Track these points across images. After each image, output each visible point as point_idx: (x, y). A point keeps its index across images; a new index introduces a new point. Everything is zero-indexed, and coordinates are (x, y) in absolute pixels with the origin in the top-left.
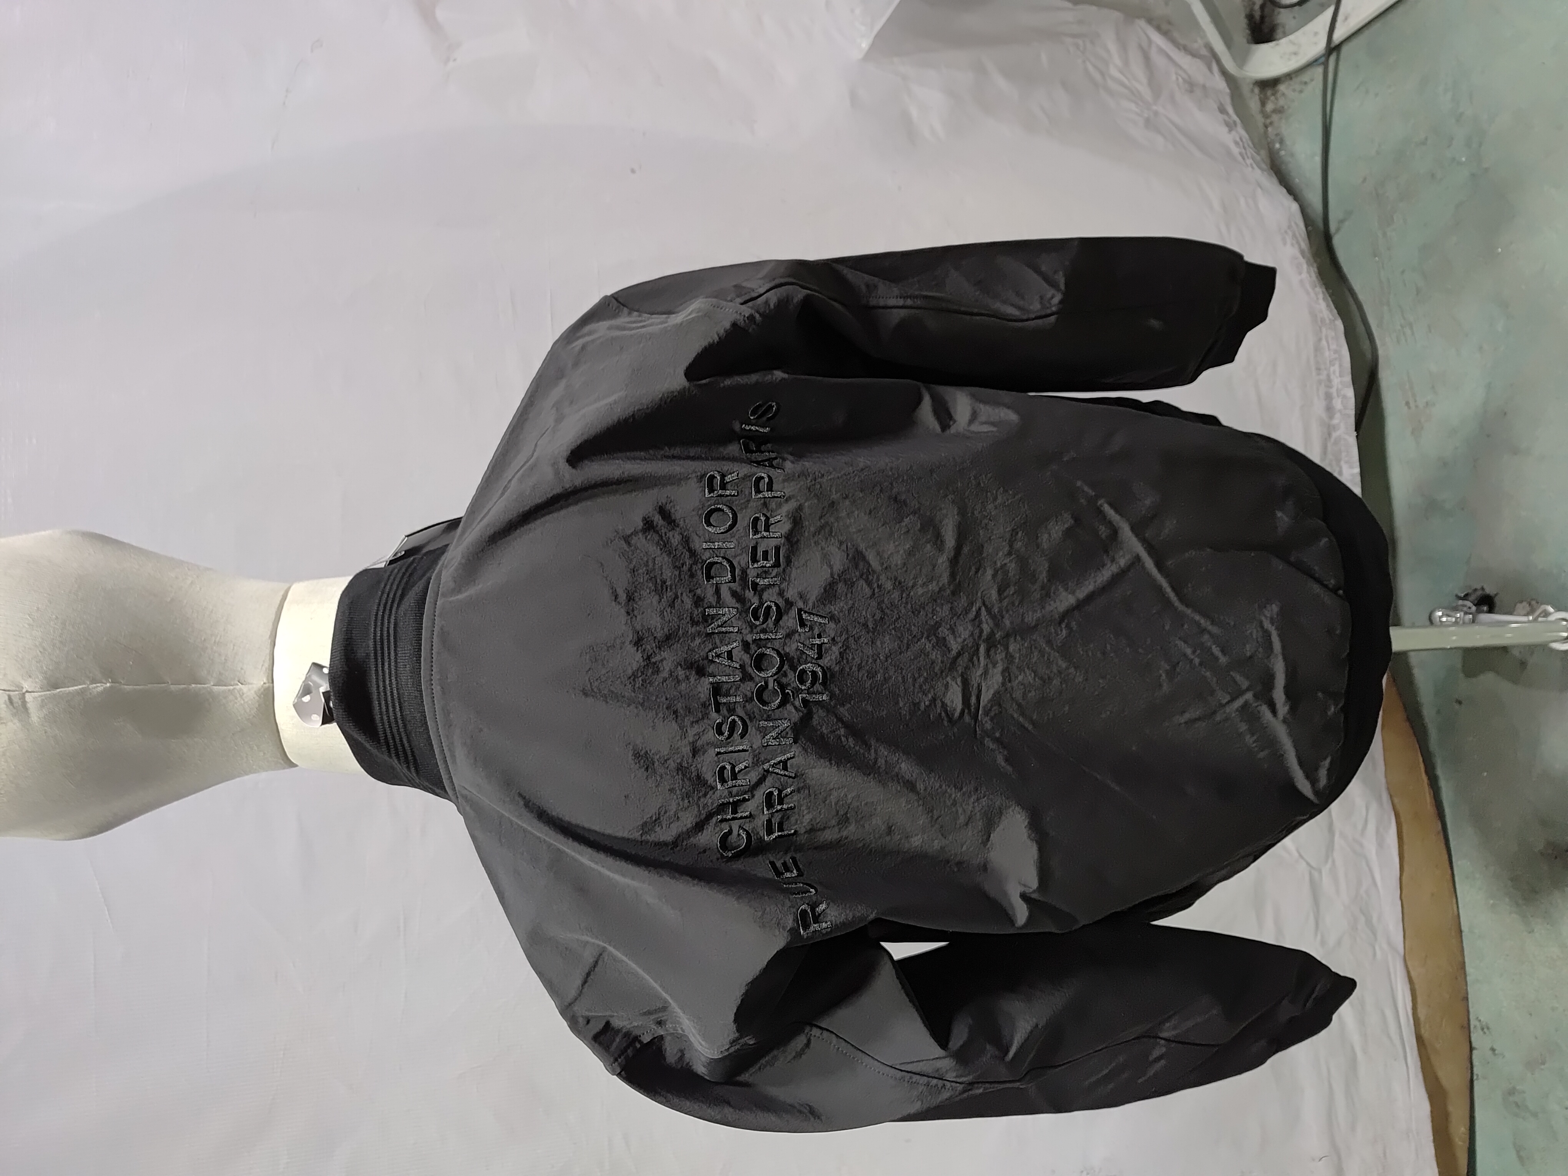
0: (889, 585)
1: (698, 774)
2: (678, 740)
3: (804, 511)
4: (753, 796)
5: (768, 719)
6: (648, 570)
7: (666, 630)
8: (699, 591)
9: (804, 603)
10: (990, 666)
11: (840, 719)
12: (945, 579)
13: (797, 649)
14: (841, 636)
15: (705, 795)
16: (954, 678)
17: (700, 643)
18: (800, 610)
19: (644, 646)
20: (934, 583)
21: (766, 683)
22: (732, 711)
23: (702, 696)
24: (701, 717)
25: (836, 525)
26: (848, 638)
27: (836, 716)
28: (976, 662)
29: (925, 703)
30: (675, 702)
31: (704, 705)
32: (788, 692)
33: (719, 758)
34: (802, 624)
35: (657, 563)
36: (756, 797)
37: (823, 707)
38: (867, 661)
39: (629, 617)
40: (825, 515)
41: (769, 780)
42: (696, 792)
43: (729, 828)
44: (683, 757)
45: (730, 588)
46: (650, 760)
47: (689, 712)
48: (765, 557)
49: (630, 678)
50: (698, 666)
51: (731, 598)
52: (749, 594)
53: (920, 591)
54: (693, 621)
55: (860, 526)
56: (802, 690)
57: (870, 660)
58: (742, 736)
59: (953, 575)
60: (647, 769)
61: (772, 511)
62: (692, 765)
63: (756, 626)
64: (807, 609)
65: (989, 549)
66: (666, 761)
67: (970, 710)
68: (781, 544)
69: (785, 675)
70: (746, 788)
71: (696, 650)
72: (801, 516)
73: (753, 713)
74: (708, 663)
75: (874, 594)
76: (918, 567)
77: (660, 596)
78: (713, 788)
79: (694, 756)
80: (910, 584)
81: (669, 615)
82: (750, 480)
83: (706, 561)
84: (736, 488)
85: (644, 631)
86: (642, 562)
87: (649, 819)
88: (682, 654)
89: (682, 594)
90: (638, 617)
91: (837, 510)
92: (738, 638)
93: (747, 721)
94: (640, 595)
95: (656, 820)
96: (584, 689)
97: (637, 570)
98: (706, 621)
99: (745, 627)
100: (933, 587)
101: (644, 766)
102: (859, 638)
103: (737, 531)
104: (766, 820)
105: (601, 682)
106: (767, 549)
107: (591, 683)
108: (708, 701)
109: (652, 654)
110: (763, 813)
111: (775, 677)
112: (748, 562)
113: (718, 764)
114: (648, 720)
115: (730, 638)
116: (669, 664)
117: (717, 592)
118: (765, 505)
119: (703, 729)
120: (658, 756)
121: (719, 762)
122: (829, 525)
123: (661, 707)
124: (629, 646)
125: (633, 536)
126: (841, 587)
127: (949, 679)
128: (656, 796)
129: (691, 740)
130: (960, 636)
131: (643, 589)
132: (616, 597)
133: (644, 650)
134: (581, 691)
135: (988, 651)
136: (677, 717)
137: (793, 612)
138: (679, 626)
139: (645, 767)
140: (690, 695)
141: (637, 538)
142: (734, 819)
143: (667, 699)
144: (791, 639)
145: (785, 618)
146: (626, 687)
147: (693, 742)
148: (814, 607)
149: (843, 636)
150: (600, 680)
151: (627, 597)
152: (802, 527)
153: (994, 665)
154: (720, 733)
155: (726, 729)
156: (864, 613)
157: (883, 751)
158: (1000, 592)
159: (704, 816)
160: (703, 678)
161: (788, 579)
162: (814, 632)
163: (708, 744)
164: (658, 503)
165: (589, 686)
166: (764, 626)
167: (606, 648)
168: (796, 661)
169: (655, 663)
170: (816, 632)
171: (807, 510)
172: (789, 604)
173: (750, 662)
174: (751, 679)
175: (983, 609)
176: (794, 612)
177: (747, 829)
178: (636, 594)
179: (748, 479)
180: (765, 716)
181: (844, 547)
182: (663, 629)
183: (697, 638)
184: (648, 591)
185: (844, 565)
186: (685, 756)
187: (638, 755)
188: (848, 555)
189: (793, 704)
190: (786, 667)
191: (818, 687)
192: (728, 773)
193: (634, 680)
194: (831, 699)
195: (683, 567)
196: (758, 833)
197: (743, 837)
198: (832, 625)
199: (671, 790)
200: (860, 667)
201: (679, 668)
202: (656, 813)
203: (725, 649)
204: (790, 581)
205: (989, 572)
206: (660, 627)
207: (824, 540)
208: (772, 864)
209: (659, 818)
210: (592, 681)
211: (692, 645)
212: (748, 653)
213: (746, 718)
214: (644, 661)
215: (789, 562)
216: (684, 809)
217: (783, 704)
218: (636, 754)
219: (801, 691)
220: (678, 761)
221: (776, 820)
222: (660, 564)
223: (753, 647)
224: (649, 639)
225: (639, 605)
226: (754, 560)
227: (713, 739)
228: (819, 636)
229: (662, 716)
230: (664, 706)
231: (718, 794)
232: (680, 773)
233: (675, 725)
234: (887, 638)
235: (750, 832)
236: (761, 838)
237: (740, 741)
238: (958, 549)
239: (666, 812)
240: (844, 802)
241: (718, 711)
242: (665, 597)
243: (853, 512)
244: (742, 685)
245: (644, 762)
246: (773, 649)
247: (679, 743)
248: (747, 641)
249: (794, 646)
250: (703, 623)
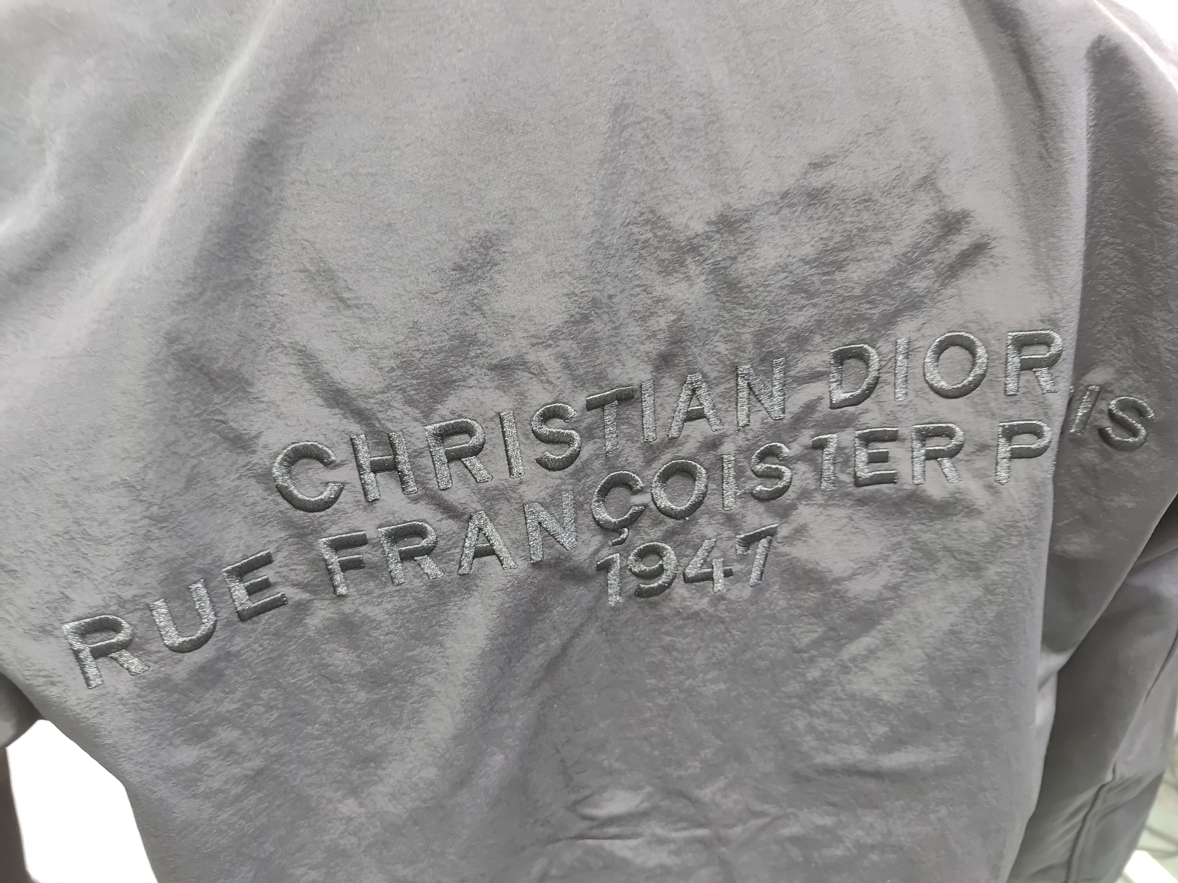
0: (814, 673)
1: (455, 381)
2: (526, 330)
3: (964, 520)
4: (416, 500)
5: (578, 506)
6: (867, 231)
7: (750, 280)
8: (818, 339)
9: (785, 537)
10: (673, 847)
11: (576, 634)
12: (822, 759)
13: (703, 538)
14: (728, 610)
15: (410, 402)
16: (650, 796)
17: (719, 353)
18: (771, 533)
19: (718, 236)
20: (814, 744)
21: (641, 491)
22: (589, 434)
23: (618, 371)
24: (577, 373)
25: (932, 576)
26: (723, 622)
27: (582, 626)
28: (679, 825)
29: (605, 759)
30: (605, 317)
31: (600, 377)
32: (624, 532)
33: (492, 419)
34: (750, 541)
35: (879, 248)
36: (413, 506)
37: (598, 599)
38: (681, 661)
39: (777, 198)
40: (955, 558)
41: (449, 525)
42: (415, 382)
43: (338, 461)
44: (491, 346)
45: (820, 399)
46: (479, 273)
47: (586, 348)
48: (876, 459)
49: (652, 212)
50: (675, 355)
51: (801, 403)
52: (806, 438)
53: (801, 724)
54: (764, 336)
55: (928, 617)
56: (626, 558)
57: (682, 665)
58: (542, 463)
59: (828, 771)
60: (459, 268)
61: (968, 461)
62: (473, 367)
63: (749, 458)
64: (775, 544)
65: (870, 818)
66: (479, 309)
67: (593, 828)
68: (902, 485)
69: (656, 523)
70: (433, 484)
71: (707, 347)
72: (956, 515)
73: (588, 476)
74: (681, 375)
75: (799, 651)
76: (846, 718)
77: (815, 260)
78: (427, 416)
79: (493, 368)
80: (813, 707)
81: (779, 284)
82: (1036, 415)
83: (873, 347)
84: (1022, 390)
85: (749, 233)
86: (882, 217)
87: (343, 284)
88: (699, 319)
89: (815, 305)
90: (775, 219)
91: (963, 576)
92: (726, 426)
93: (572, 468)
94: (818, 219)
95: (342, 300)
96: (627, 106)
97: (867, 208)
98: (763, 361)
99: (749, 437)
100: (809, 742)
101: (465, 260)
102: (724, 641)
103: (927, 399)
104: (364, 534)
105: (642, 147)
106: (892, 460)
107: (639, 123)
108: (607, 385)
109: (701, 255)
110: (381, 526)
111: (652, 506)
112: (868, 428)
113: (480, 419)
114: (567, 260)
115: (727, 411)
116: (680, 295)
117: (816, 376)
118: (983, 448)
119: (552, 379)
120: (488, 290)
121: (485, 420)
122: (931, 566)
123: (596, 287)
124: (719, 205)
125: (932, 194)
126: (812, 597)
127: (648, 789)
128: (400, 296)
129: (531, 357)
130: (725, 796)
131: (830, 224)
132: (816, 166)
133: (709, 238)
134: (624, 98)
135: (700, 841)
136: (576, 323)
137: (770, 521)
138: (756, 306)
139: (464, 264)
140: (619, 346)
141: (928, 202)
142: (359, 467)
143: (610, 297)
144: (722, 524)
145: (761, 508)
146: (632, 206)
147: (524, 363)
148: (777, 555)
149: (727, 614)
150: (648, 145)
151: (818, 190)
152: (932, 520)
153: (676, 853)
154: (547, 416)
155: (555, 427)
156: (767, 641)
157: (521, 720)
158: (794, 840)
159: (363, 405)
160: (650, 368)
161: (830, 502)
162: (736, 564)
163: (522, 395)
164: (995, 239)
165: (633, 119)
166: (749, 473)
167: (715, 151)
168: (682, 538)
169: (682, 264)
170: (736, 567)
171: (965, 525)
172: (785, 513)
173: (683, 455)
174: (649, 462)
175: (767, 819)
176: (770, 523)
177: (341, 499)
178: (820, 209)
179: (1040, 411)
180: (581, 499)
181: (887, 594)
182: (752, 274)
183: (729, 346)
184: (825, 235)
185: (855, 598)
186: (492, 350)
187: (489, 244)
188: (873, 602)
189: (602, 546)
190: (671, 523)
191: (633, 583)
192: (460, 442)
193: (647, 221)
194: (613, 609)
195: (869, 302)
196: (334, 523)
197: (322, 493)
198: (747, 592)
199: (415, 328)
200: (668, 649)
201: (673, 317)
202: (358, 298)
203: (707, 405)
204: (825, 506)
205: (828, 821)
206: (757, 266)
207: (901, 559)
208: (267, 560)
209: (348, 307)
210: (644, 125)
211: (716, 338)
212: (700, 449)
213: (578, 462)
214: (688, 239)
215: (862, 502)
216: (374, 359)
217: (604, 528)
218: (490, 241)
219: (625, 556)
220: (481, 337)
221: (364, 553)
222: (876, 255)
223: (711, 456)
224: (732, 247)
225: (799, 217)
226: (868, 439)
227: (534, 403)
228: (728, 574)
229: (577, 291)
230: (597, 294)
231: (417, 428)
232: (456, 342)
233: (557, 320)
234: (723, 686)
235: (335, 506)
236: (324, 530)
237: (533, 459)
238: (878, 775)
239: (362, 320)
240: (417, 672)
241: (590, 406)
242: (812, 272)
243: (956, 602)
244: (638, 445)
245: (475, 261)
246: (704, 495)
247: (520, 334)
248: (722, 444)
249: (709, 531)
250: (759, 355)
